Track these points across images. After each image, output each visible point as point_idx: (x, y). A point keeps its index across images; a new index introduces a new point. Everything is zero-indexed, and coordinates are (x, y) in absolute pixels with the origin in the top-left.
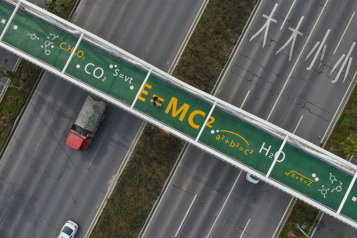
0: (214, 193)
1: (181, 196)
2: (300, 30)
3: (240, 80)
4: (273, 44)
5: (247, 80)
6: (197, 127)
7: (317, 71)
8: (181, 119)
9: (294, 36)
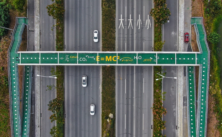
0: (130, 76)
1: (121, 81)
2: (131, 19)
3: (122, 41)
4: (126, 27)
5: (124, 40)
6: (116, 61)
7: (142, 28)
8: (111, 61)
9: (130, 22)
